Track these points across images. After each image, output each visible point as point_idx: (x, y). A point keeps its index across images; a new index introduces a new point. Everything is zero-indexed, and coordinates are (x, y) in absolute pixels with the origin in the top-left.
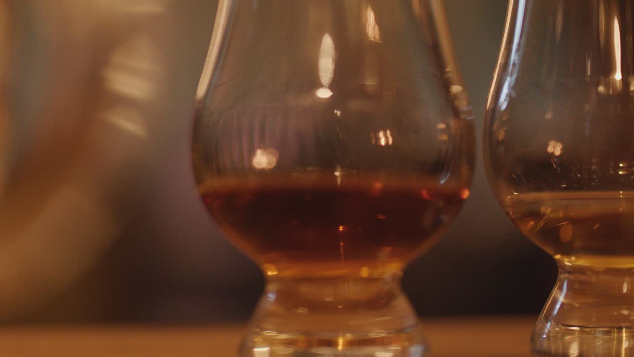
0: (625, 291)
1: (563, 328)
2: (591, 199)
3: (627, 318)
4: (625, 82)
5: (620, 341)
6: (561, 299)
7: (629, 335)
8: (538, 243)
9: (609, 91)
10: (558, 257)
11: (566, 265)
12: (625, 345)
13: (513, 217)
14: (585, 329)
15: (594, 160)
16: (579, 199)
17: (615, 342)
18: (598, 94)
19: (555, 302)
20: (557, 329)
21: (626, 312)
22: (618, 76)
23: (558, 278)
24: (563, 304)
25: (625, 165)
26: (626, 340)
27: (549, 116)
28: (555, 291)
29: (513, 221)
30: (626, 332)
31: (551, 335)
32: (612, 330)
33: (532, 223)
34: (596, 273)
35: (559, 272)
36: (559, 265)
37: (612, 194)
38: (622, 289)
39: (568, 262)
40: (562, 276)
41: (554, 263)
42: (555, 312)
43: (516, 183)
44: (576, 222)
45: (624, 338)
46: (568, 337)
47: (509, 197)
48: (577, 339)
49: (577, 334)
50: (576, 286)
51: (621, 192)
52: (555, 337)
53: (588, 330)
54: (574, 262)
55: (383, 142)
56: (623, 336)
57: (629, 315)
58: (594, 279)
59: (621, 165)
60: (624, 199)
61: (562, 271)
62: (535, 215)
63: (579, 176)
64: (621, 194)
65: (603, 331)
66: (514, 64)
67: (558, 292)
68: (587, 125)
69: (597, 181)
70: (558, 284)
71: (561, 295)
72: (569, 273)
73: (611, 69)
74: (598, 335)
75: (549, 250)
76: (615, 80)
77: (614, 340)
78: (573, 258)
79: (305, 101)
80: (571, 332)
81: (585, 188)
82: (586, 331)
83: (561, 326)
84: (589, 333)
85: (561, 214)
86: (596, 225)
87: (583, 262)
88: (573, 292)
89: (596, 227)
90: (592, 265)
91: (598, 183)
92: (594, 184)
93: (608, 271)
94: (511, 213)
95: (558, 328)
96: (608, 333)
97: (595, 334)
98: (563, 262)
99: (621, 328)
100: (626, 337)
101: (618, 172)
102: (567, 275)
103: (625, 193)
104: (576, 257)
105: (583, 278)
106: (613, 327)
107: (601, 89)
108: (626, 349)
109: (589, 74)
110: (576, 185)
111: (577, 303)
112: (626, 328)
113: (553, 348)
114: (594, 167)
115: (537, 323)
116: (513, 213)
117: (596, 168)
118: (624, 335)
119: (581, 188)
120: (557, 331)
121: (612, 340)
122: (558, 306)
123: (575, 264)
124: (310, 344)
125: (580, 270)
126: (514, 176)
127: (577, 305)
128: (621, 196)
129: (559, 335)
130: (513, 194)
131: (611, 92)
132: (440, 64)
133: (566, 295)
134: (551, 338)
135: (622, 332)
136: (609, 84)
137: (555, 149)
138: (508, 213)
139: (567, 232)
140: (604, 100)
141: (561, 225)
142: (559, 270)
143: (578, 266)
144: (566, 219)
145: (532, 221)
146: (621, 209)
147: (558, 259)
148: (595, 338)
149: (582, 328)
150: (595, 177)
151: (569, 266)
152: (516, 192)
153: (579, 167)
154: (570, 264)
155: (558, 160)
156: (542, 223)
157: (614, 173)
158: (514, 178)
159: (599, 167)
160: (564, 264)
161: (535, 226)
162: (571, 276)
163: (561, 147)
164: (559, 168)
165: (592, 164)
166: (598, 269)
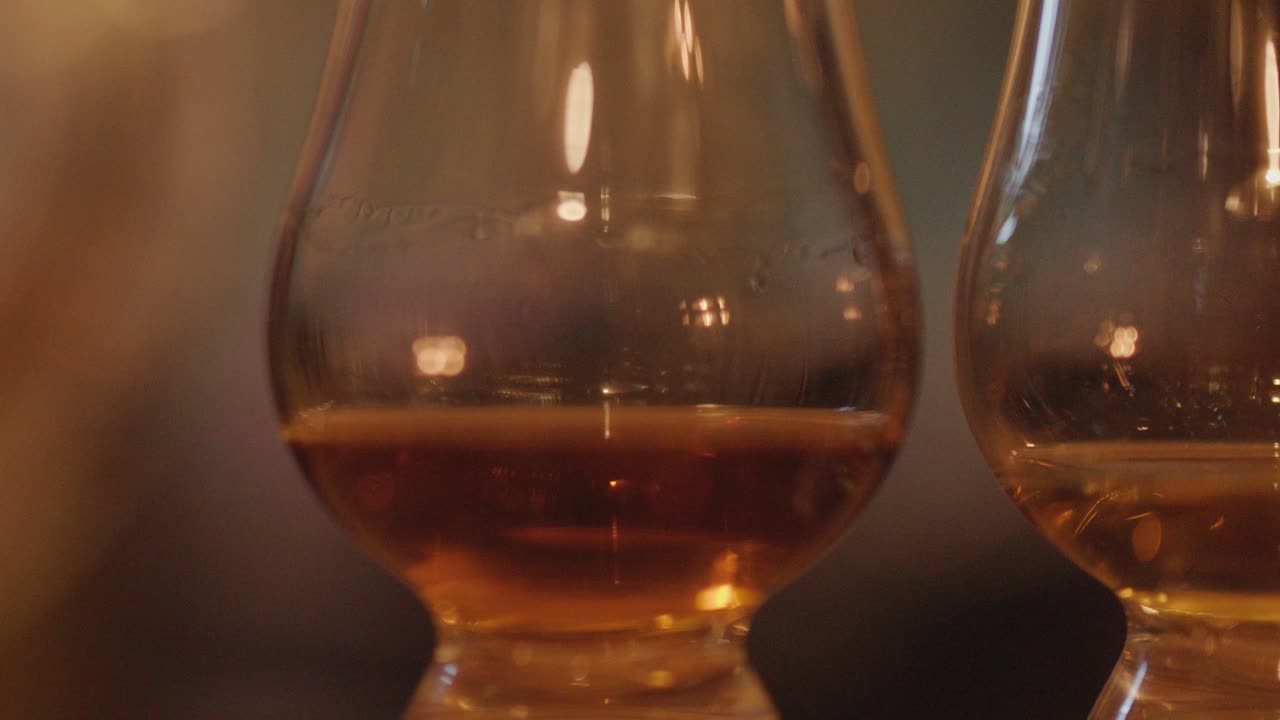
2: (1209, 460)
6: (1134, 691)
8: (1080, 560)
9: (1252, 214)
10: (1127, 593)
11: (1144, 614)
13: (1024, 499)
15: (1214, 370)
16: (1182, 460)
18: (1227, 215)
19: (1120, 698)
22: (1273, 175)
23: (1127, 642)
24: (1136, 704)
28: (1119, 676)
29: (1024, 509)
33: (1067, 514)
34: (1217, 633)
35: (1129, 630)
36: (1128, 613)
37: (1256, 449)
38: (1274, 672)
39: (1151, 606)
40: (1137, 640)
41: (1119, 606)
43: (1032, 423)
44: (1169, 512)
47: (1015, 453)
50: (1168, 662)
51: (1277, 446)
54: (1162, 605)
55: (707, 320)
58: (1210, 647)
59: (1277, 382)
61: (1137, 626)
62: (1071, 495)
63: (1179, 405)
64: (1274, 450)
67: (1126, 674)
68: (1200, 287)
69: (1220, 417)
70: (1127, 654)
71: (1132, 681)
72: (1154, 631)
73: (1255, 161)
75: (1103, 575)
76: (1264, 182)
78: (1163, 598)
81: (1192, 433)
85: (1134, 494)
86: (1216, 520)
87: (1185, 606)
88: (1161, 678)
89: (1216, 525)
90: (1210, 614)
91: (1224, 423)
92: (1213, 425)
93: (1247, 630)
94: (1019, 490)
98: (1137, 606)
101: (1270, 399)
102: (1147, 637)
104: (1169, 595)
105: (1188, 644)
107: (1233, 203)
109: (1205, 169)
110: (1170, 427)
111: (1169, 702)
114: (1214, 387)
116: (1023, 490)
117: (1217, 387)
119: (1181, 435)
122: (1125, 709)
123: (1166, 610)
125: (1180, 626)
126: (1026, 403)
127: (1169, 707)
128: (1277, 455)
130: (1024, 445)
131: (1256, 213)
132: (848, 151)
133: (1144, 681)
136: (1251, 192)
137: (1124, 344)
138: (1011, 491)
139: (1150, 538)
140: (1240, 229)
141: (1137, 521)
142: (1130, 624)
143: (1170, 615)
144: (1139, 508)
145: (1067, 509)
146: (1276, 485)
147: (1128, 599)
150: (1215, 410)
151: (1152, 616)
152: (1031, 442)
153: (1179, 384)
154: (1153, 611)
155: (1129, 368)
156: (1091, 514)
157: (1260, 400)
158: (1026, 408)
159: (1225, 387)
160: (1141, 610)
161: (1074, 522)
162: (1157, 639)
163: (1136, 337)
164: (1132, 388)
165: (1209, 379)
166: (1220, 625)
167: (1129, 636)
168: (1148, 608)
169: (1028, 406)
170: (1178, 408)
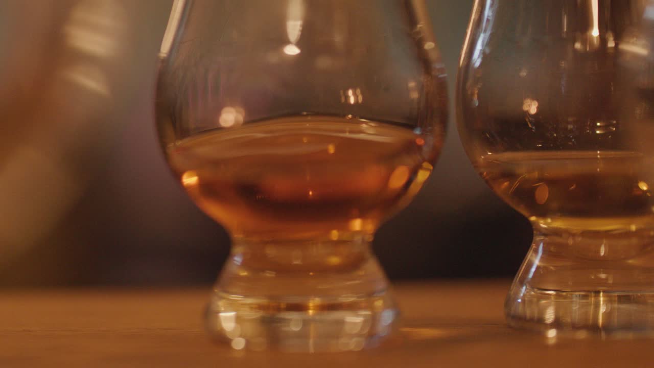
0: (602, 254)
1: (539, 292)
2: (567, 159)
3: (603, 282)
4: (603, 39)
5: (597, 306)
6: (537, 262)
7: (606, 299)
8: (513, 205)
9: (586, 49)
10: (533, 219)
12: (602, 309)
13: (487, 178)
14: (560, 293)
15: (570, 119)
16: (557, 159)
17: (592, 307)
18: (575, 51)
19: (530, 265)
20: (533, 293)
21: (603, 276)
22: (595, 32)
23: (534, 241)
24: (538, 268)
25: (602, 124)
26: (603, 304)
27: (524, 74)
28: (530, 255)
29: (487, 182)
30: (603, 296)
31: (526, 299)
32: (590, 294)
33: (506, 184)
34: (573, 235)
35: (534, 235)
36: (534, 227)
37: (589, 154)
38: (599, 252)
40: (538, 238)
41: (530, 224)
42: (531, 275)
43: (490, 143)
44: (552, 182)
45: (602, 303)
46: (543, 302)
47: (483, 157)
48: (553, 303)
49: (553, 298)
50: (552, 249)
51: (598, 152)
52: (531, 302)
53: (564, 294)
54: (549, 224)
55: (352, 100)
56: (599, 301)
57: (607, 279)
58: (571, 242)
59: (598, 124)
60: (601, 158)
61: (538, 233)
62: (509, 175)
63: (555, 135)
64: (598, 154)
65: (579, 295)
66: (488, 20)
67: (534, 255)
68: (563, 82)
69: (573, 140)
70: (534, 246)
71: (536, 258)
72: (545, 235)
73: (587, 25)
74: (574, 299)
75: (524, 212)
76: (592, 36)
77: (591, 305)
78: (549, 220)
79: (272, 58)
80: (547, 296)
81: (561, 148)
82: (562, 296)
83: (536, 290)
84: (565, 297)
85: (536, 174)
87: (559, 224)
88: (549, 255)
89: (572, 187)
90: (569, 227)
91: (575, 142)
92: (570, 143)
93: (586, 234)
94: (485, 173)
95: (534, 291)
96: (585, 297)
97: (572, 298)
98: (538, 224)
99: (597, 293)
100: (604, 301)
101: (595, 132)
102: (542, 238)
103: (604, 153)
104: (552, 219)
105: (558, 240)
106: (588, 291)
107: (578, 46)
108: (604, 314)
109: (565, 30)
110: (551, 145)
111: (553, 266)
112: (604, 292)
113: (528, 313)
114: (570, 127)
115: (512, 287)
116: (487, 173)
117: (572, 127)
118: (602, 299)
119: (557, 148)
120: (532, 296)
121: (589, 305)
122: (533, 270)
123: (551, 226)
124: (279, 309)
125: (557, 232)
126: (488, 135)
127: (552, 268)
128: (599, 156)
129: (535, 299)
130: (487, 154)
131: (588, 49)
132: (411, 20)
133: (542, 258)
134: (526, 302)
135: (599, 296)
136: (586, 40)
137: (532, 108)
138: (481, 174)
139: (543, 194)
140: (580, 57)
141: (537, 186)
142: (535, 232)
143: (552, 228)
144: (540, 180)
145: (506, 182)
146: (598, 170)
147: (533, 221)
148: (572, 302)
149: (558, 292)
150: (571, 137)
151: (545, 228)
152: (490, 152)
153: (555, 126)
154: (545, 226)
155: (533, 119)
156: (516, 184)
157: (591, 132)
158: (488, 138)
159: (576, 126)
160: (540, 226)
161: (510, 187)
162: (547, 239)
163: (537, 105)
164: (534, 128)
165: (568, 123)
166: (575, 232)
167: (534, 238)
168: (543, 225)
169: (488, 136)
170: (554, 136)
